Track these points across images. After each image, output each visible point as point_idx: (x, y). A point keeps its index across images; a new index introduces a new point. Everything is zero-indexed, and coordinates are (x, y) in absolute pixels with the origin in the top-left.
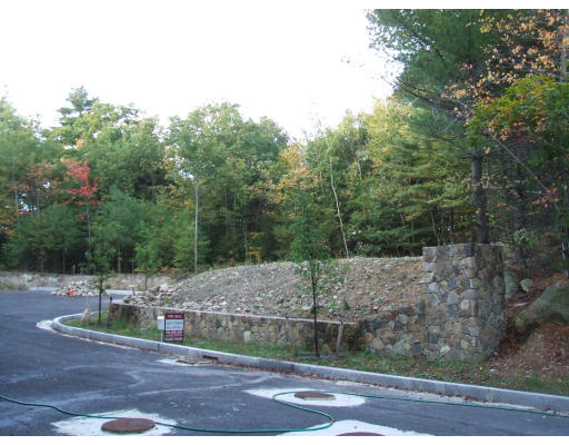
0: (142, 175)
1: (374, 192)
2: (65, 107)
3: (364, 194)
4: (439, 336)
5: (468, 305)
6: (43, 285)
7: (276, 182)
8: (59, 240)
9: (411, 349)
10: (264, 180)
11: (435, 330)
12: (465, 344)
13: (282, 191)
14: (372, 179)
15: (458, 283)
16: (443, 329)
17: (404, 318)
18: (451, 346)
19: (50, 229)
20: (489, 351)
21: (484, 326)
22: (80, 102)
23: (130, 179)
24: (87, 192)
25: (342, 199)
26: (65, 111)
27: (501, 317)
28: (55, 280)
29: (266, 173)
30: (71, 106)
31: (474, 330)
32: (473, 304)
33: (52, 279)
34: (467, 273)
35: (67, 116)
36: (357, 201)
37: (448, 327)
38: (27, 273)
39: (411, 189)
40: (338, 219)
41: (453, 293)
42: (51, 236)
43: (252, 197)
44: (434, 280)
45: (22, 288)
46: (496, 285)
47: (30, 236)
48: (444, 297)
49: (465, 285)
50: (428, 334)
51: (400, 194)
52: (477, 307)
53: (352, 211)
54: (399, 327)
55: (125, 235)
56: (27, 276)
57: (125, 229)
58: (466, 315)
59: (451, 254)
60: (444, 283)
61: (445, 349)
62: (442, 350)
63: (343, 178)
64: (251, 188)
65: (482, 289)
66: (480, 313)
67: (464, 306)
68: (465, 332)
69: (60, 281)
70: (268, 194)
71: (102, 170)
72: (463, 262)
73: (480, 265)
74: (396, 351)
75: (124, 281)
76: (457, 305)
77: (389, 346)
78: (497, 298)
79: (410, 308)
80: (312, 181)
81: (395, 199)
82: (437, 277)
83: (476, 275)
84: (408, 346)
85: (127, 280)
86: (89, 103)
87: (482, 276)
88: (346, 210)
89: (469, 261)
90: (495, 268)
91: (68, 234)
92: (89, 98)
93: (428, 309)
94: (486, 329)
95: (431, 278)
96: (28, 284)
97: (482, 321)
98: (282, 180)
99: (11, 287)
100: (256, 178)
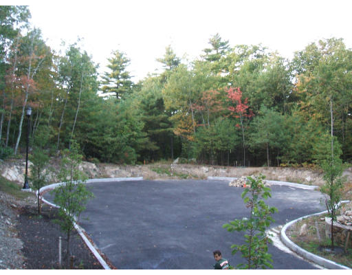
0: (278, 95)
2: (208, 48)
6: (216, 175)
8: (225, 143)
19: (219, 136)
22: (217, 44)
24: (241, 109)
26: (208, 51)
28: (224, 171)
30: (211, 47)
33: (222, 170)
35: (209, 54)
38: (205, 166)
42: (220, 141)
45: (203, 177)
47: (205, 141)
55: (274, 140)
56: (205, 169)
57: (274, 136)
69: (228, 172)
71: (251, 93)
75: (274, 173)
85: (276, 172)
86: (223, 44)
91: (231, 139)
92: (222, 41)
96: (206, 174)
99: (196, 177)
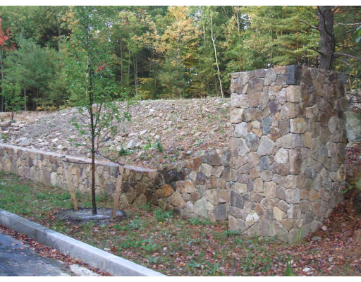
0: (49, 27)
1: (247, 44)
3: (239, 46)
4: (245, 198)
5: (285, 158)
7: (161, 33)
9: (214, 211)
10: (151, 31)
11: (241, 189)
12: (278, 214)
13: (167, 41)
14: (247, 32)
15: (274, 124)
16: (250, 188)
17: (207, 169)
18: (260, 214)
20: (315, 224)
21: (308, 187)
23: (37, 30)
25: (219, 50)
27: (338, 175)
29: (153, 25)
31: (293, 195)
32: (294, 156)
34: (287, 110)
36: (233, 51)
37: (258, 187)
39: (280, 40)
40: (215, 68)
41: (267, 139)
43: (140, 46)
44: (243, 119)
46: (332, 129)
48: (254, 143)
49: (283, 128)
50: (232, 193)
51: (270, 44)
52: (298, 161)
53: (228, 61)
54: (201, 180)
57: (29, 72)
58: (282, 172)
59: (266, 81)
60: (256, 124)
61: (253, 217)
62: (249, 218)
63: (222, 30)
64: (139, 38)
65: (309, 134)
66: (303, 170)
67: (281, 157)
68: (280, 196)
70: (155, 44)
71: (13, 20)
72: (282, 93)
73: (309, 98)
74: (196, 212)
76: (272, 156)
77: (190, 204)
78: (332, 148)
79: (216, 156)
80: (194, 32)
81: (265, 50)
82: (248, 114)
83: (301, 113)
84: (210, 207)
87: (309, 115)
88: (223, 59)
89: (291, 92)
90: (332, 105)
93: (233, 159)
94: (312, 192)
95: (239, 116)
97: (307, 181)
98: (166, 32)
100: (145, 29)
